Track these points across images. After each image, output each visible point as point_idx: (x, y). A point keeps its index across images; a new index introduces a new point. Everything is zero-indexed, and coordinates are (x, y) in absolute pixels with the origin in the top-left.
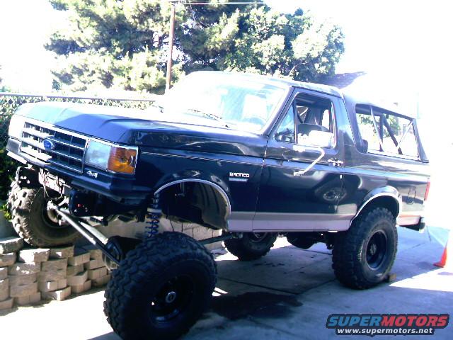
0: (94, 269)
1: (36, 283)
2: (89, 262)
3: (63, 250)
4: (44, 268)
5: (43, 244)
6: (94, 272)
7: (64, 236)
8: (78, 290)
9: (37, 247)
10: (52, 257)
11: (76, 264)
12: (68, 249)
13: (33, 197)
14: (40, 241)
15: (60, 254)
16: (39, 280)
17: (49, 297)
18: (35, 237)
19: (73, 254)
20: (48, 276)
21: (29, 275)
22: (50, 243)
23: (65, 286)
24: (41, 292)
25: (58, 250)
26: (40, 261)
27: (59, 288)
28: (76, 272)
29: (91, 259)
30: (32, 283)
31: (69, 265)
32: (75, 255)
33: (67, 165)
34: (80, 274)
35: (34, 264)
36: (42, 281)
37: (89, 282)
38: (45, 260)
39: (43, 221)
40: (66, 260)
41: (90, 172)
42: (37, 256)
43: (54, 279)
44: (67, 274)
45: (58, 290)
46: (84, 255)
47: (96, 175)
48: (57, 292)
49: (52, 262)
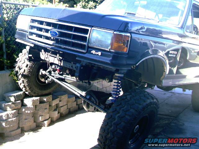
0: (61, 107)
1: (33, 118)
2: (59, 103)
3: (47, 97)
4: (37, 109)
5: (36, 95)
6: (62, 108)
7: (47, 89)
8: (55, 119)
9: (32, 96)
10: (41, 102)
11: (53, 105)
12: (49, 96)
13: (32, 67)
14: (35, 93)
15: (45, 100)
16: (34, 116)
17: (41, 125)
18: (32, 91)
19: (51, 99)
20: (40, 113)
21: (30, 113)
22: (40, 94)
23: (48, 118)
24: (36, 122)
25: (45, 97)
26: (35, 105)
27: (46, 119)
28: (53, 109)
29: (60, 101)
30: (31, 118)
31: (50, 106)
32: (53, 100)
33: (70, 47)
34: (55, 110)
35: (32, 106)
36: (36, 116)
37: (59, 114)
38: (38, 104)
39: (37, 81)
40: (48, 103)
41: (93, 52)
42: (34, 101)
43: (43, 114)
44: (49, 111)
45: (45, 120)
46: (57, 99)
47: (100, 53)
48: (45, 122)
49: (42, 105)
